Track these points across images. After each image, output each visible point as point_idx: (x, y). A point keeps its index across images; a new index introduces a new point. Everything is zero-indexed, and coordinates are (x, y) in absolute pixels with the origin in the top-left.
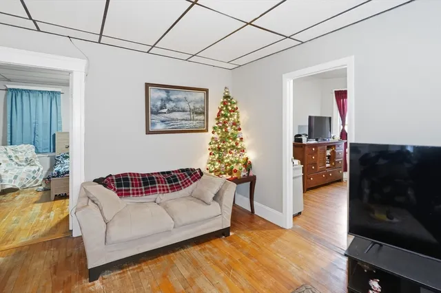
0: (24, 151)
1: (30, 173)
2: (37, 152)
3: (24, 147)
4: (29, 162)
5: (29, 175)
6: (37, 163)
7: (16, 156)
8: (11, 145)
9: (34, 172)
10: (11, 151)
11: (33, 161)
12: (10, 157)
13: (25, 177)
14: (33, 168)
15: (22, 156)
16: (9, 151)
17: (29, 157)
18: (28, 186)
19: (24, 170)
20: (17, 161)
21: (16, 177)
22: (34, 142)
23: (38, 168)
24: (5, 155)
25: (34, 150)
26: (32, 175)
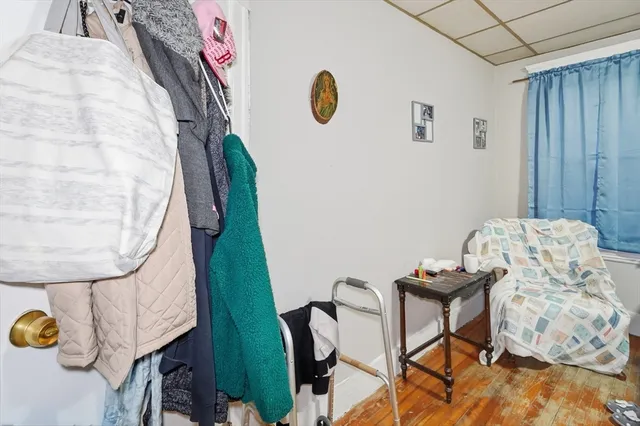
0: (567, 239)
1: (587, 323)
2: (604, 246)
3: (566, 227)
4: (582, 279)
5: (580, 329)
6: (608, 293)
7: (546, 253)
8: (536, 216)
9: (598, 323)
10: (536, 236)
11: (594, 282)
12: (532, 250)
13: (570, 332)
14: (595, 309)
15: (561, 252)
16: (530, 233)
17: (580, 262)
18: (577, 361)
19: (566, 308)
20: (548, 265)
21: (542, 325)
22: (594, 212)
23: (610, 312)
24: (520, 244)
25: (594, 240)
26: (593, 333)
